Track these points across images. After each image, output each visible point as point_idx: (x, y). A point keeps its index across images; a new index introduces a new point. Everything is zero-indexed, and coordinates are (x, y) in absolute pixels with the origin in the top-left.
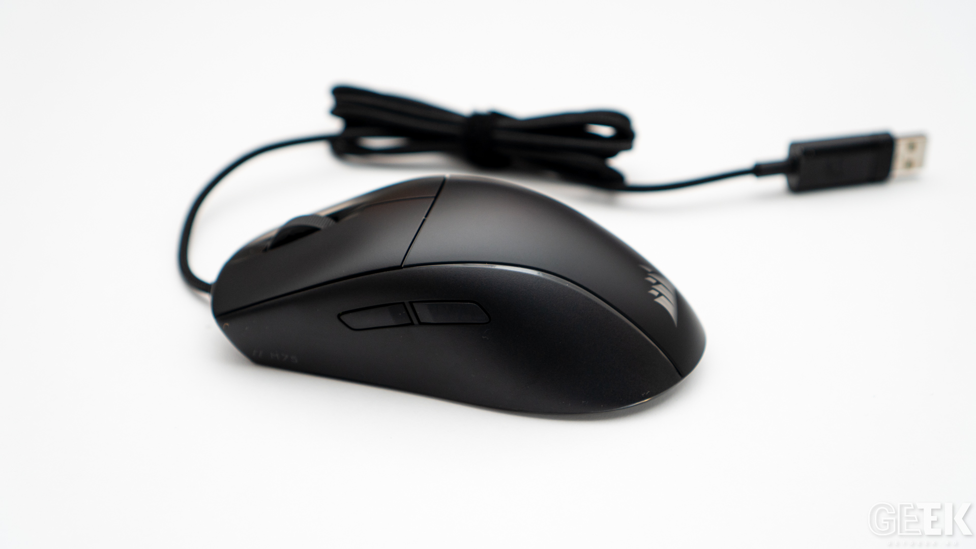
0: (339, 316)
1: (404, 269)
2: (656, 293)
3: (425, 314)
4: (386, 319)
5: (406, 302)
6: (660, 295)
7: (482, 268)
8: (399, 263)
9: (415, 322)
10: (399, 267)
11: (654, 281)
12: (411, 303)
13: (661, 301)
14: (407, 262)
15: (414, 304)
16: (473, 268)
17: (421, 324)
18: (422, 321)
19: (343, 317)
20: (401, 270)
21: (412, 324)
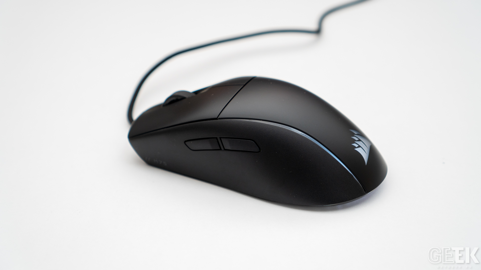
0: (185, 142)
1: (218, 120)
2: (357, 146)
3: (227, 144)
4: (207, 145)
5: (218, 137)
6: (359, 146)
7: (259, 123)
8: (216, 117)
9: (222, 148)
10: (216, 119)
11: (357, 139)
12: (220, 138)
13: (359, 150)
14: (220, 117)
15: (222, 139)
16: (254, 122)
17: (225, 150)
18: (225, 148)
19: (186, 143)
20: (217, 120)
21: (221, 149)
